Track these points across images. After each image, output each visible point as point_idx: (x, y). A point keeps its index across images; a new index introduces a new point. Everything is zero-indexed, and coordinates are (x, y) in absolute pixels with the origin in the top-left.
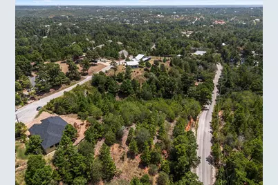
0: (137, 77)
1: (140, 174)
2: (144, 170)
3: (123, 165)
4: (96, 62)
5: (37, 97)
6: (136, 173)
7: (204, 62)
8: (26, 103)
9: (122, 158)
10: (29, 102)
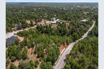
0: (54, 27)
1: (36, 60)
2: (38, 59)
3: (31, 56)
4: (42, 21)
5: (16, 30)
6: (35, 59)
7: (85, 24)
8: (12, 32)
9: (32, 53)
10: (13, 31)
